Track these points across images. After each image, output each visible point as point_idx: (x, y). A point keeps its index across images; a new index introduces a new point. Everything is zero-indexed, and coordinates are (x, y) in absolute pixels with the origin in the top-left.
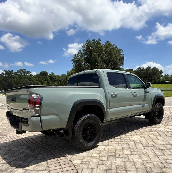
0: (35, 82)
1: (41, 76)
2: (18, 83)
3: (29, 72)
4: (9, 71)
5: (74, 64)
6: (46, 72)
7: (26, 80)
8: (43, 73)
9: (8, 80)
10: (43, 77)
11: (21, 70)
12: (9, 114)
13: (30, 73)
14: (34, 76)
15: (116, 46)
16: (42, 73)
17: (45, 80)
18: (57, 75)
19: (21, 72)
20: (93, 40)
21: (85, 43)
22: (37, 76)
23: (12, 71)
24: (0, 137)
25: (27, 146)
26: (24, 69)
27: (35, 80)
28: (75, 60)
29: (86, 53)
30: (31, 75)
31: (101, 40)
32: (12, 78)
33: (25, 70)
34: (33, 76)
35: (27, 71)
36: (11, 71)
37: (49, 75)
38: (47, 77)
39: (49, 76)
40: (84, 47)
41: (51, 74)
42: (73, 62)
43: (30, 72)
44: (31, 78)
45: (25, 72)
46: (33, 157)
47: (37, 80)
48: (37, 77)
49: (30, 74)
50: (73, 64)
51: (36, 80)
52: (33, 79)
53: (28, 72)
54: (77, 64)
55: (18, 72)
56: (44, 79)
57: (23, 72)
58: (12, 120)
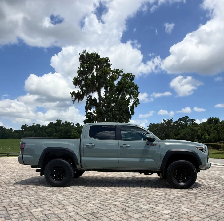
0: (198, 132)
1: (209, 124)
2: (177, 133)
3: (193, 120)
4: (168, 120)
6: (216, 118)
7: (188, 129)
8: (213, 120)
9: (165, 130)
10: (212, 125)
11: (183, 118)
13: (195, 121)
14: (199, 125)
16: (211, 120)
17: (214, 130)
19: (183, 121)
23: (172, 119)
26: (187, 117)
27: (199, 129)
30: (196, 124)
32: (170, 128)
33: (189, 118)
35: (190, 118)
36: (170, 120)
37: (220, 122)
38: (218, 124)
39: (220, 124)
43: (195, 120)
44: (194, 127)
45: (188, 121)
47: (202, 130)
48: (202, 125)
49: (194, 122)
52: (197, 128)
53: (191, 120)
55: (179, 120)
56: (213, 128)
57: (186, 121)
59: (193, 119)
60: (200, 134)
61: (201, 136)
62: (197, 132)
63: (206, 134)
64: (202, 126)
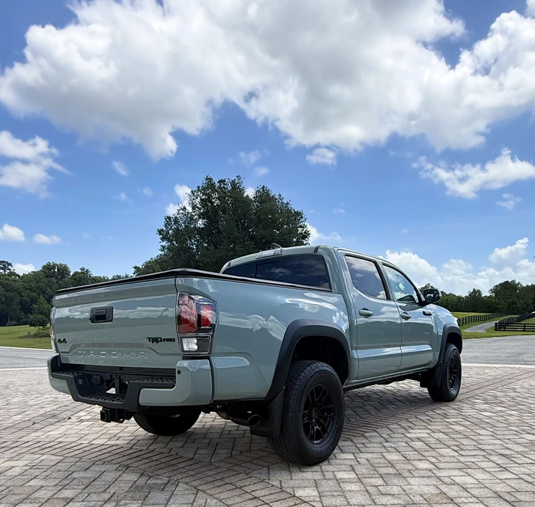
0: (23, 294)
1: (46, 277)
5: (164, 243)
6: (61, 265)
8: (54, 268)
10: (54, 279)
12: (59, 365)
13: (10, 267)
14: (22, 277)
15: (288, 203)
16: (49, 269)
18: (98, 276)
20: (220, 182)
21: (198, 187)
22: (33, 276)
24: (2, 445)
25: (118, 465)
27: (24, 288)
28: (168, 233)
29: (201, 216)
30: (13, 274)
31: (244, 181)
34: (19, 276)
37: (71, 274)
38: (66, 279)
39: (71, 279)
40: (197, 198)
41: (80, 273)
42: (163, 239)
43: (10, 264)
44: (12, 282)
46: (163, 490)
47: (31, 289)
48: (32, 279)
49: (9, 269)
50: (161, 244)
51: (27, 289)
52: (19, 285)
54: (174, 245)
56: (56, 287)
58: (80, 380)
59: (4, 262)
60: (28, 299)
61: (31, 305)
62: (19, 293)
63: (42, 299)
64: (31, 281)
